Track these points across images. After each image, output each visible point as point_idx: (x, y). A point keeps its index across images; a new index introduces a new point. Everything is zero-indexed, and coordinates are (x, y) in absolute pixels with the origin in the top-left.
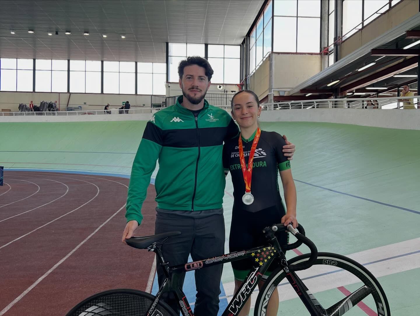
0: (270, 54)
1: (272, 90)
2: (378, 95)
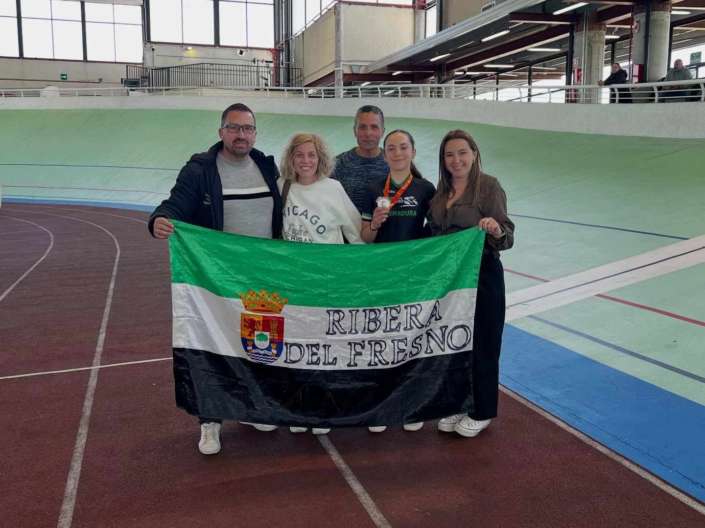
0: (336, 4)
1: (341, 65)
2: (498, 76)
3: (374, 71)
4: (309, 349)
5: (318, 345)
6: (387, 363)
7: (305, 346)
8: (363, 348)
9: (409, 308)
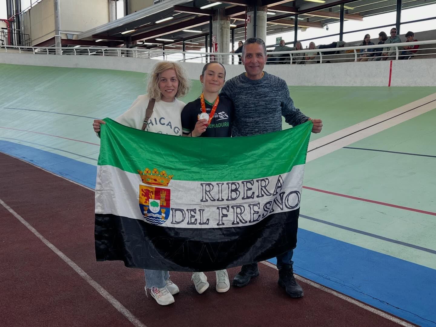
1: (59, 33)
2: (164, 46)
3: (83, 38)
4: (188, 212)
5: (195, 209)
6: (246, 222)
7: (185, 210)
8: (228, 211)
9: (260, 182)
